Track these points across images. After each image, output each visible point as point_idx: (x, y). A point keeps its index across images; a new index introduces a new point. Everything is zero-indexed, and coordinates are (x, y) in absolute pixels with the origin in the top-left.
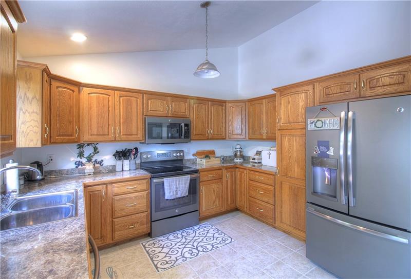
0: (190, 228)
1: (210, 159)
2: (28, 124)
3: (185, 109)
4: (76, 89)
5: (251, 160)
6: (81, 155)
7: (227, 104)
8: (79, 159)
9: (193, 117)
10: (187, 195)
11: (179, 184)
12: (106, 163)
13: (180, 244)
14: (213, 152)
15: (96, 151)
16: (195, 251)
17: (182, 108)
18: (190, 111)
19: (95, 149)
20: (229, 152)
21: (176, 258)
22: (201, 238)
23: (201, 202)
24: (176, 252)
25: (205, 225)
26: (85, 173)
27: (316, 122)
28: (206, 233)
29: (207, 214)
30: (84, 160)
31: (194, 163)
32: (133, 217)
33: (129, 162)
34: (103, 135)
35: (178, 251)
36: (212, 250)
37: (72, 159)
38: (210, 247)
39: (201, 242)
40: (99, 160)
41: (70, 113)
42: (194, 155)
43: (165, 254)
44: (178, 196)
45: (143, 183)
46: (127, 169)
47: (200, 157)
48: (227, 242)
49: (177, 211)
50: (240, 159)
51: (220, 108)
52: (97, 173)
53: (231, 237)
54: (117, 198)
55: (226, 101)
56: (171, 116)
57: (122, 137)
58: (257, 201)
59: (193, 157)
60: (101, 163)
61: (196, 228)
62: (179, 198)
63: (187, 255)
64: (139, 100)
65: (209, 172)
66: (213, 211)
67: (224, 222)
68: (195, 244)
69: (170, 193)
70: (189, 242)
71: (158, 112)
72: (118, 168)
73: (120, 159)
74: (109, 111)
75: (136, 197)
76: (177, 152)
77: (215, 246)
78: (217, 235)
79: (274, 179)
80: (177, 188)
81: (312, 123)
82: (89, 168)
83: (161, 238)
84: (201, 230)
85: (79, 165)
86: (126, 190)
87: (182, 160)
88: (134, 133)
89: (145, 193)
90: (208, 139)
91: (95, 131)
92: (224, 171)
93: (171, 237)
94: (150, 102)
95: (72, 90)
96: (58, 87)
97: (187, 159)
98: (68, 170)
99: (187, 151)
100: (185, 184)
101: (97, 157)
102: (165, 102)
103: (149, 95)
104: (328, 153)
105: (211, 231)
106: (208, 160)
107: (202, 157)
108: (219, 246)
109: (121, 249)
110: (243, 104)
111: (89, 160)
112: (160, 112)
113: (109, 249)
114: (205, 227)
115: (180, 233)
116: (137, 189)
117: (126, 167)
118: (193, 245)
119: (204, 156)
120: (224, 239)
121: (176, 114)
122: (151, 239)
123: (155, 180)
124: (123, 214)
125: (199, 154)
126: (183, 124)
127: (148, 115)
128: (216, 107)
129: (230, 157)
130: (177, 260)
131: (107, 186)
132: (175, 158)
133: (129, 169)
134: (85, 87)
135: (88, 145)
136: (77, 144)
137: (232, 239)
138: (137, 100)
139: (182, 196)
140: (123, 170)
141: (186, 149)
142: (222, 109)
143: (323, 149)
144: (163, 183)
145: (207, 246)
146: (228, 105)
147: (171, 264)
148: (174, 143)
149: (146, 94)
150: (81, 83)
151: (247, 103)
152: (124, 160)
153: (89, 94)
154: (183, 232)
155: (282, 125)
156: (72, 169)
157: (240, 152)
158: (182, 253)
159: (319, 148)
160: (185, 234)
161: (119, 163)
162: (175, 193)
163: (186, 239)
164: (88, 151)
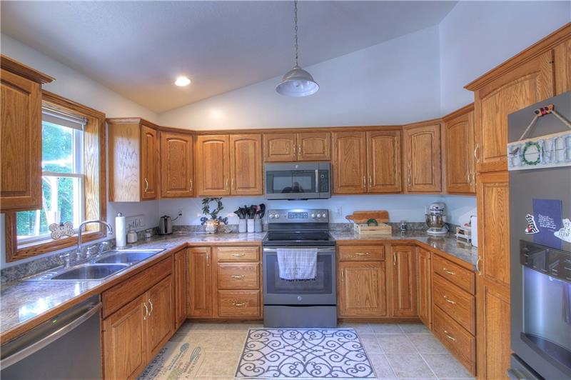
0: (321, 330)
1: (377, 225)
2: (130, 179)
3: (324, 148)
4: (189, 138)
5: (458, 235)
6: (206, 210)
7: (405, 131)
8: (204, 215)
9: (338, 159)
10: (313, 277)
11: (299, 259)
12: (230, 222)
13: (290, 348)
14: (384, 215)
15: (220, 206)
16: (300, 368)
17: (318, 147)
18: (331, 150)
19: (220, 204)
20: (417, 216)
21: (269, 367)
22: (325, 351)
23: (342, 293)
24: (276, 358)
25: (345, 333)
26: (205, 231)
27: (525, 150)
28: (337, 346)
29: (353, 313)
30: (209, 217)
31: (348, 230)
32: (241, 292)
33: (245, 222)
34: (218, 189)
35: (279, 357)
36: (325, 377)
37: (199, 215)
38: (325, 370)
39: (319, 357)
40: (223, 217)
41: (183, 165)
42: (348, 217)
43: (261, 355)
44: (298, 277)
45: (252, 251)
46: (251, 231)
47: (359, 221)
48: (360, 374)
49: (300, 298)
50: (437, 230)
51: (389, 140)
52: (218, 232)
53: (375, 368)
54: (222, 265)
55: (401, 126)
56: (302, 159)
57: (239, 190)
58: (446, 317)
59: (347, 221)
60: (225, 220)
61: (330, 331)
62: (300, 280)
63: (285, 370)
64: (257, 142)
65: (360, 248)
66: (366, 313)
67: (382, 337)
68: (310, 356)
69: (285, 269)
70: (303, 351)
71: (282, 156)
72: (242, 229)
73: (244, 218)
74: (223, 160)
75: (244, 268)
76: (317, 211)
77: (333, 373)
78: (352, 355)
79: (473, 280)
80: (296, 265)
81: (514, 153)
82: (210, 225)
83: (275, 331)
84: (335, 338)
85: (204, 221)
86: (232, 258)
87: (327, 224)
88: (252, 185)
89: (255, 265)
90: (365, 193)
91: (209, 184)
92: (389, 249)
93: (287, 334)
94: (271, 143)
95: (185, 141)
96: (168, 139)
97: (338, 224)
98: (195, 226)
99: (337, 211)
100: (309, 260)
101: (221, 214)
102: (292, 141)
103: (269, 135)
104: (556, 234)
105: (349, 346)
106: (374, 227)
107: (363, 221)
108: (340, 374)
109: (226, 329)
110: (434, 128)
111: (214, 217)
112: (286, 156)
113: (216, 325)
114: (344, 336)
115: (303, 332)
116: (244, 257)
117: (251, 229)
118: (304, 358)
119: (366, 220)
120: (358, 367)
121: (308, 157)
122: (263, 328)
123: (265, 249)
124: (229, 286)
125: (358, 216)
126: (317, 171)
127: (269, 160)
128: (379, 139)
129: (421, 224)
130: (268, 370)
131: (211, 249)
132: (314, 221)
133: (253, 231)
134: (200, 135)
135: (212, 199)
136: (202, 199)
137: (372, 372)
138: (255, 143)
139: (305, 277)
140: (247, 231)
141: (336, 209)
142: (394, 142)
143: (546, 221)
144: (275, 255)
145: (323, 367)
146: (406, 133)
147: (257, 374)
148: (307, 199)
149: (265, 133)
150: (195, 131)
151: (443, 125)
152: (248, 220)
153: (204, 142)
154: (307, 332)
155: (485, 162)
156: (198, 226)
157: (437, 218)
158: (280, 364)
159: (537, 220)
160: (307, 336)
161: (242, 222)
162: (292, 272)
163: (303, 344)
164: (213, 206)
